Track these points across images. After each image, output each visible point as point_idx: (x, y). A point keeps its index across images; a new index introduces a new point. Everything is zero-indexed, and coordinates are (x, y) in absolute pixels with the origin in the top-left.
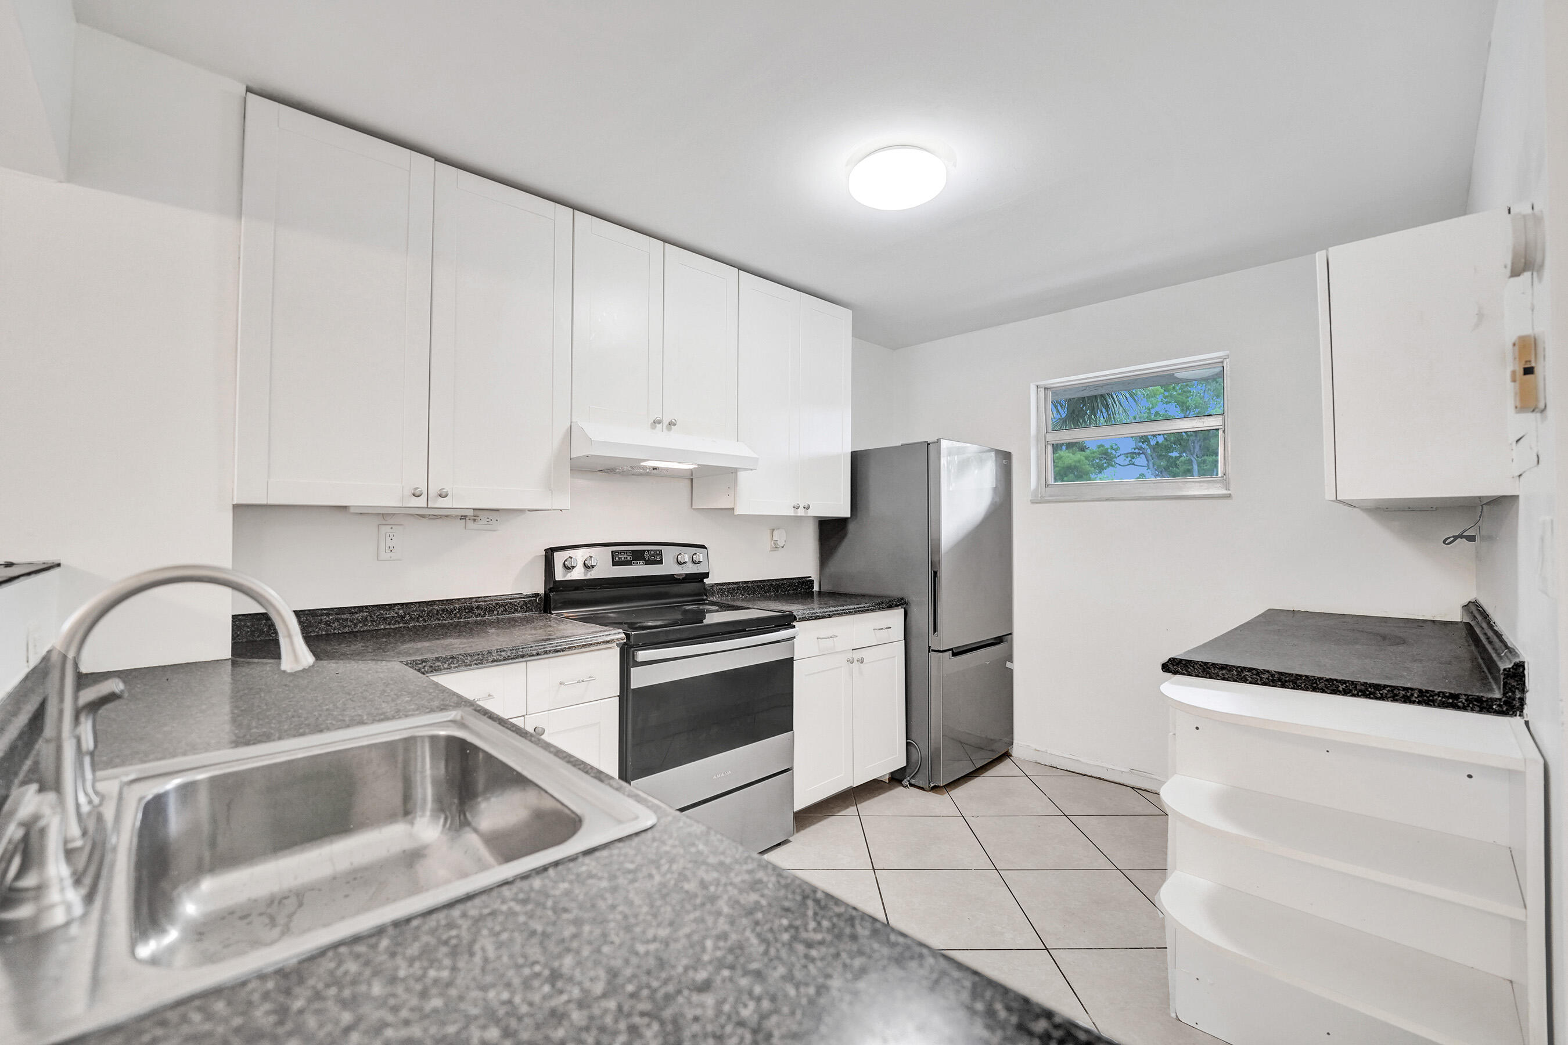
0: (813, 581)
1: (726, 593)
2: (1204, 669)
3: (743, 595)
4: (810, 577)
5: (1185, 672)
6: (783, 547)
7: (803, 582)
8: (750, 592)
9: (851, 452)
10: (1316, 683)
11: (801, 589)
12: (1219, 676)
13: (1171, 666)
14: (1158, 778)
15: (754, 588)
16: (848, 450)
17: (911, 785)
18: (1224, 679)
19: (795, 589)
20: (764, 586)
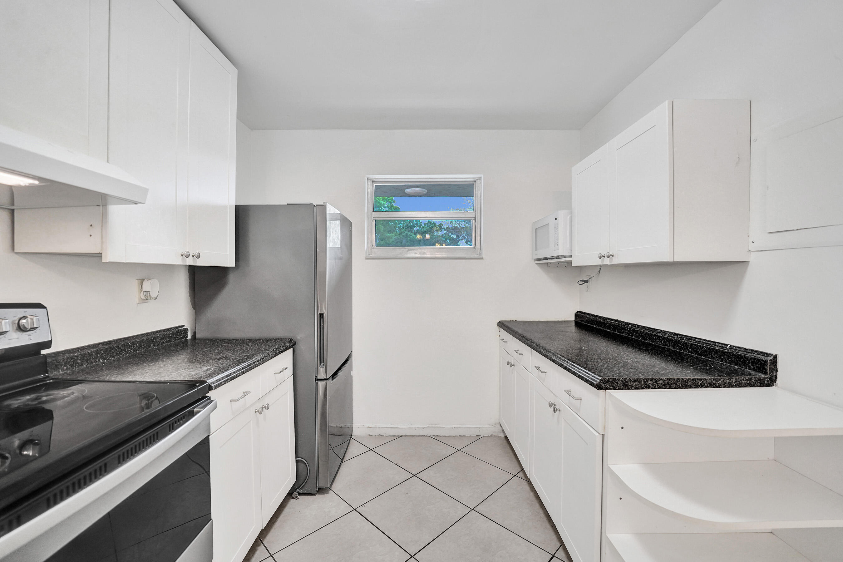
0: (187, 329)
1: (79, 361)
2: (624, 383)
3: (104, 359)
4: (183, 326)
5: (612, 388)
6: (156, 299)
7: (177, 332)
8: (115, 354)
9: (236, 205)
10: (687, 382)
11: (176, 340)
12: (633, 387)
13: (602, 384)
14: (444, 427)
15: (120, 348)
16: (233, 203)
17: (300, 494)
18: (636, 388)
19: (169, 341)
20: (133, 343)
